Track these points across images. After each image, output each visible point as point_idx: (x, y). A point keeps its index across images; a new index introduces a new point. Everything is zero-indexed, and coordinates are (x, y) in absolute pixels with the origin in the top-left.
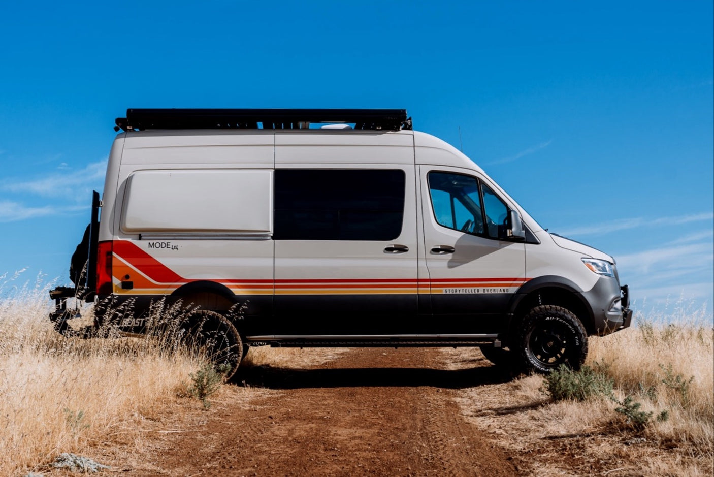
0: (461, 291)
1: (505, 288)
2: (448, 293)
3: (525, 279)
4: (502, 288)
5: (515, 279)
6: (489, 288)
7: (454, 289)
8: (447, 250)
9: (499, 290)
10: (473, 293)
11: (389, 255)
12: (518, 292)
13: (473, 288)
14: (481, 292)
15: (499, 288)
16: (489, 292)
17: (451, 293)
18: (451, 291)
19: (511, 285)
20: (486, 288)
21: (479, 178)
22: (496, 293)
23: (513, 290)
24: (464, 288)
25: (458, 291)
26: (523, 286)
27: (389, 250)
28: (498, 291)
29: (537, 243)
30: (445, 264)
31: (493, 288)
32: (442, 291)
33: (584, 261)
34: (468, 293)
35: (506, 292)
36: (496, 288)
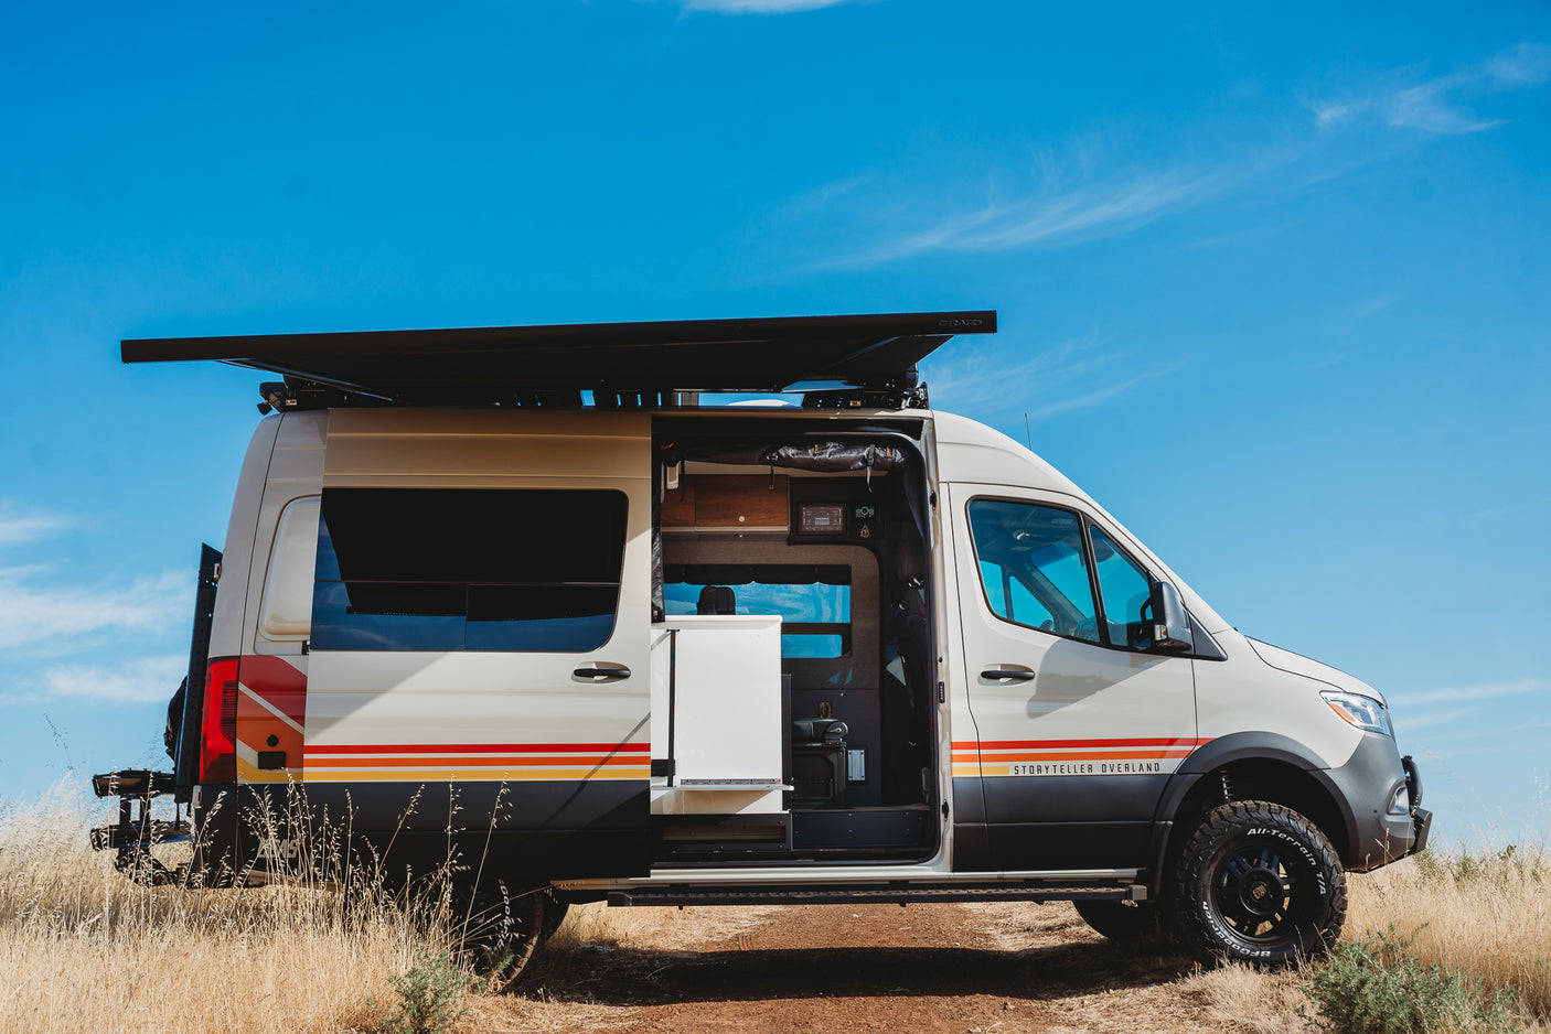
0: (1051, 768)
1: (1152, 761)
2: (1021, 774)
3: (1196, 741)
4: (1145, 762)
5: (1172, 742)
6: (1116, 762)
7: (1035, 764)
8: (1019, 675)
9: (1135, 767)
10: (1080, 773)
12: (1182, 771)
13: (1078, 763)
14: (1097, 771)
15: (1136, 762)
16: (1116, 772)
17: (1027, 774)
18: (1027, 769)
19: (1163, 755)
20: (1108, 762)
21: (1082, 512)
22: (1131, 772)
23: (1169, 766)
24: (1058, 763)
25: (1043, 769)
26: (1191, 757)
28: (1137, 767)
29: (1220, 659)
31: (1123, 762)
32: (1007, 769)
33: (1325, 698)
34: (1067, 773)
35: (1153, 772)
36: (1130, 761)
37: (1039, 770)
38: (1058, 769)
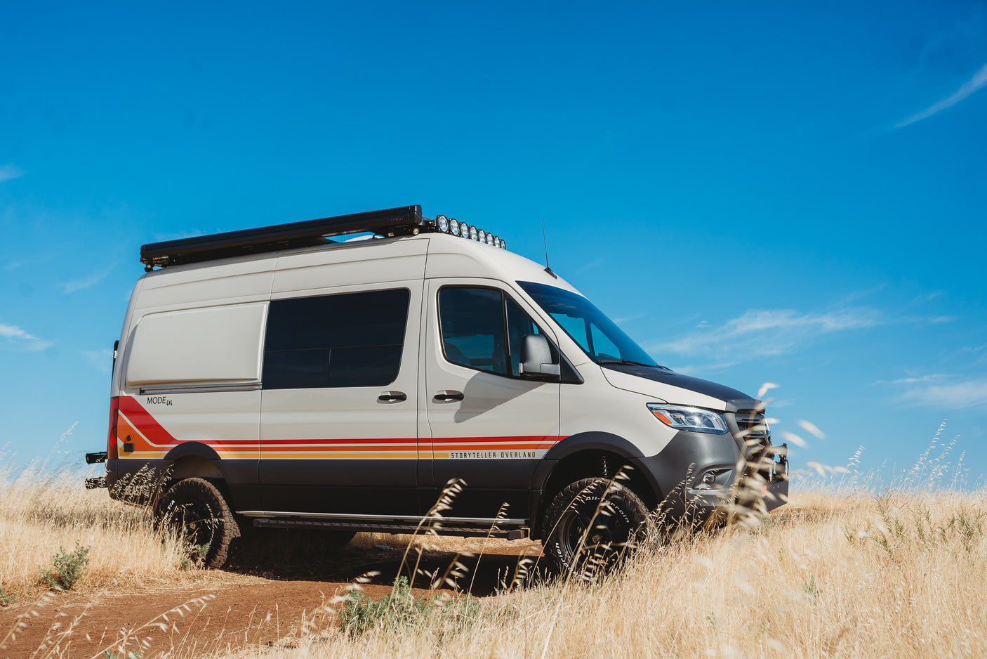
0: (472, 455)
1: (531, 451)
2: (455, 458)
3: (559, 438)
4: (527, 451)
5: (544, 438)
6: (509, 451)
7: (463, 452)
8: (457, 397)
9: (522, 454)
10: (488, 458)
11: (385, 406)
12: (547, 457)
13: (487, 451)
14: (498, 457)
15: (522, 451)
16: (509, 458)
17: (459, 458)
18: (459, 455)
19: (538, 447)
20: (504, 451)
21: (503, 291)
22: (518, 458)
23: (540, 454)
24: (476, 451)
25: (468, 455)
26: (554, 448)
27: (384, 398)
29: (580, 382)
30: (451, 416)
31: (514, 451)
32: (447, 455)
33: (651, 409)
34: (481, 458)
35: (531, 458)
36: (518, 451)
37: (465, 456)
38: (476, 455)
